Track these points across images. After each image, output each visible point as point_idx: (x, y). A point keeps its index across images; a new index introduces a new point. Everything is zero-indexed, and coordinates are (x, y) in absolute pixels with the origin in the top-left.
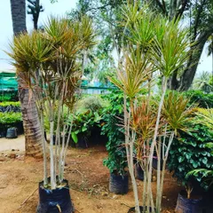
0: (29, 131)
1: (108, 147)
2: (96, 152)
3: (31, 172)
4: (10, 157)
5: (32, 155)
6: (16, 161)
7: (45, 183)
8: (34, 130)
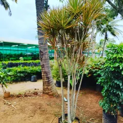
0: (45, 78)
1: (103, 93)
2: (86, 94)
3: (48, 105)
4: (34, 94)
5: (47, 94)
6: (38, 97)
7: (63, 120)
8: (48, 78)
